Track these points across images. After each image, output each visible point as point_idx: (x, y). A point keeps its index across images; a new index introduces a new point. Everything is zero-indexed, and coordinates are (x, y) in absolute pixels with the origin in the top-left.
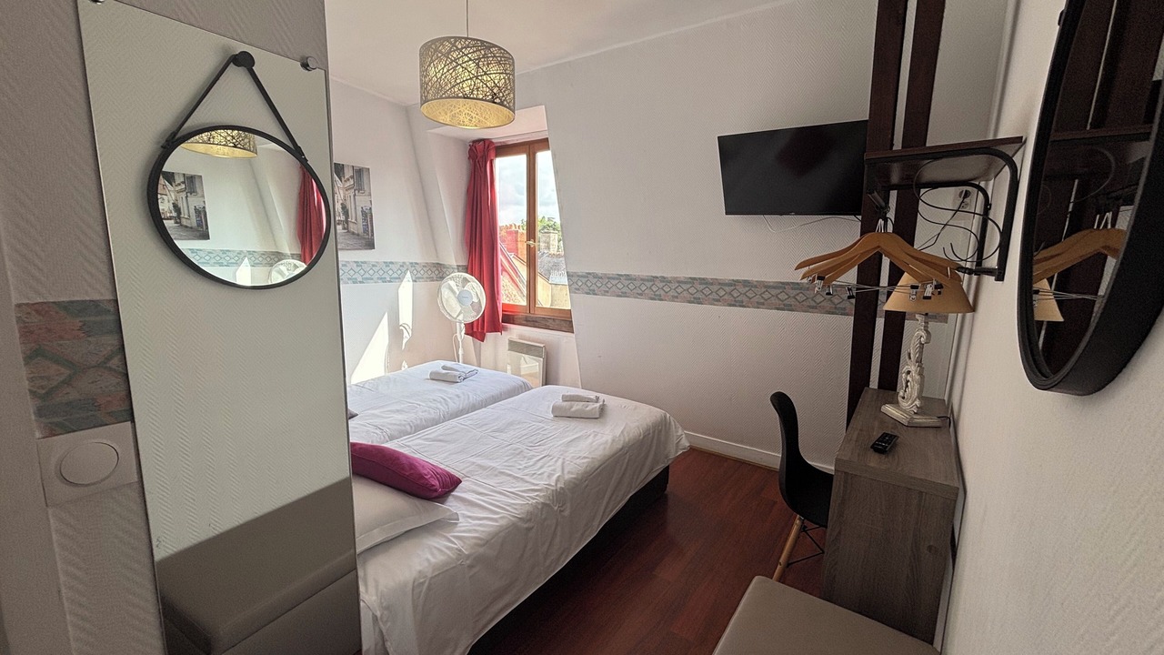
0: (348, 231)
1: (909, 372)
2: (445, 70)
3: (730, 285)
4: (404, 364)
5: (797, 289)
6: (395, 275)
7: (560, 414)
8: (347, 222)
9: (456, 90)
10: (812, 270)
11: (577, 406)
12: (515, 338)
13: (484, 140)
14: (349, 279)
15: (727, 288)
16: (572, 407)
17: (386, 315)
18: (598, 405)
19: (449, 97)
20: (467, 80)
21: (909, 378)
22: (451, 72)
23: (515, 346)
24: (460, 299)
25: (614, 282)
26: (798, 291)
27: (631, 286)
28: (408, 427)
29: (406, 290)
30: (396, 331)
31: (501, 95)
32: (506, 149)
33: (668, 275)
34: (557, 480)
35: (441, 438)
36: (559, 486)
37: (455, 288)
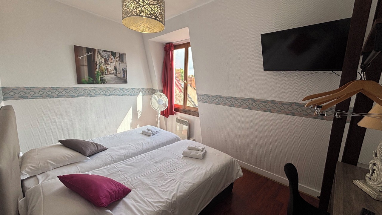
0: (117, 77)
1: (375, 164)
2: (129, 3)
3: (265, 102)
4: (138, 125)
5: (298, 106)
6: (136, 93)
7: (186, 156)
8: (116, 73)
9: (133, 12)
10: (314, 102)
11: (193, 153)
12: (179, 118)
13: (169, 43)
14: (117, 94)
15: (263, 104)
16: (191, 153)
17: (132, 107)
18: (202, 153)
19: (130, 16)
20: (138, 7)
21: (375, 168)
22: (131, 4)
23: (178, 121)
24: (158, 102)
25: (215, 98)
26: (298, 107)
27: (222, 100)
28: (123, 157)
29: (140, 99)
30: (135, 113)
31: (155, 14)
32: (178, 46)
33: (237, 96)
34: (173, 197)
35: (133, 164)
36: (173, 200)
37: (157, 98)
